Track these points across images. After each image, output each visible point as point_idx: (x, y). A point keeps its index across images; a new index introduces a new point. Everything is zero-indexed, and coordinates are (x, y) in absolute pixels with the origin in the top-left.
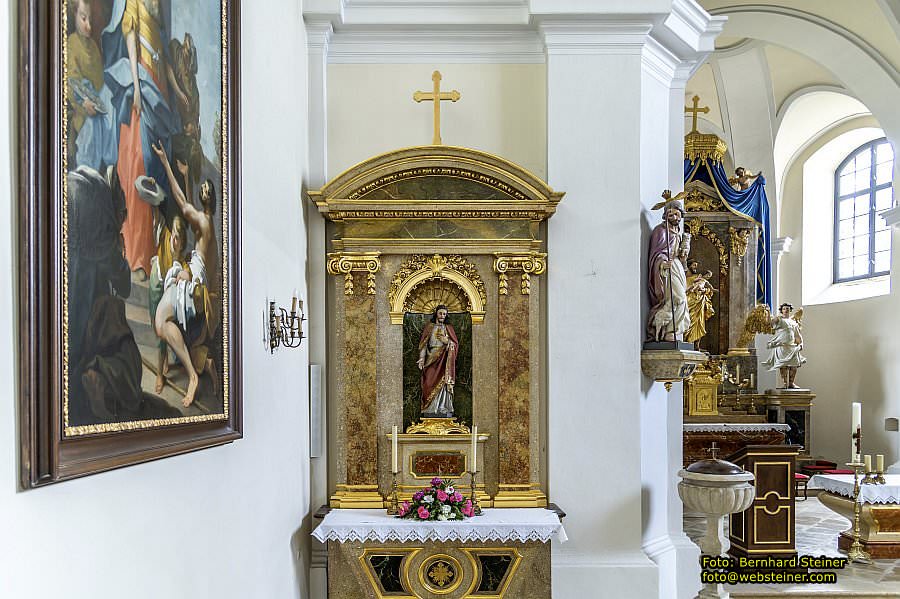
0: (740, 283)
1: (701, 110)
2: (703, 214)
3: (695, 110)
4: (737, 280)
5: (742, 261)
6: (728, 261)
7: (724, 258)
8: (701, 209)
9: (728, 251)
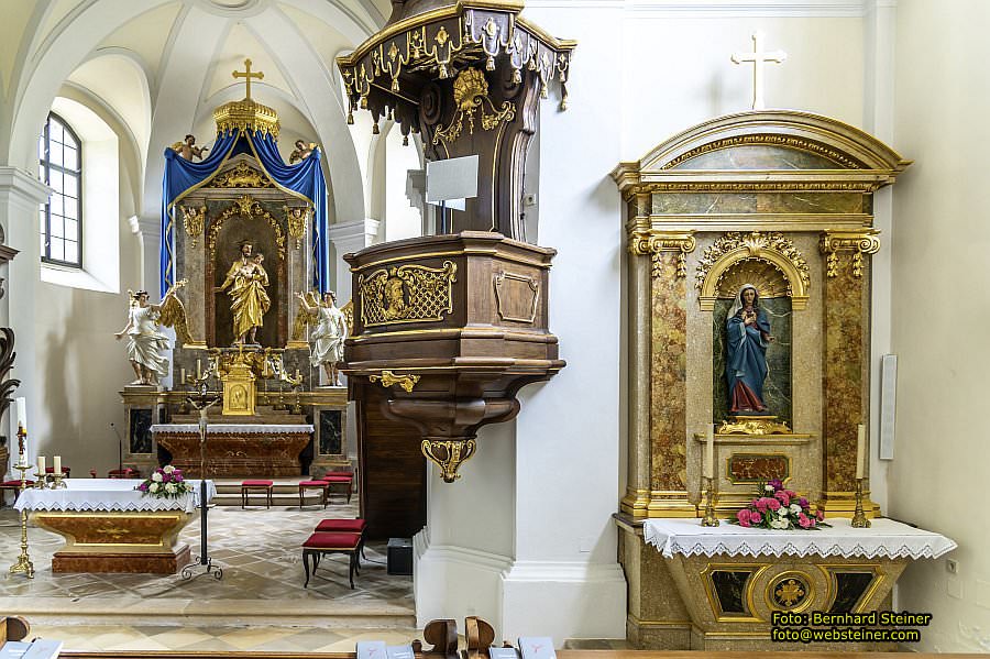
0: (300, 268)
1: (255, 75)
2: (251, 191)
3: (248, 75)
4: (296, 265)
5: (302, 244)
6: (286, 246)
7: (280, 241)
8: (250, 186)
9: (285, 232)
